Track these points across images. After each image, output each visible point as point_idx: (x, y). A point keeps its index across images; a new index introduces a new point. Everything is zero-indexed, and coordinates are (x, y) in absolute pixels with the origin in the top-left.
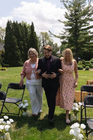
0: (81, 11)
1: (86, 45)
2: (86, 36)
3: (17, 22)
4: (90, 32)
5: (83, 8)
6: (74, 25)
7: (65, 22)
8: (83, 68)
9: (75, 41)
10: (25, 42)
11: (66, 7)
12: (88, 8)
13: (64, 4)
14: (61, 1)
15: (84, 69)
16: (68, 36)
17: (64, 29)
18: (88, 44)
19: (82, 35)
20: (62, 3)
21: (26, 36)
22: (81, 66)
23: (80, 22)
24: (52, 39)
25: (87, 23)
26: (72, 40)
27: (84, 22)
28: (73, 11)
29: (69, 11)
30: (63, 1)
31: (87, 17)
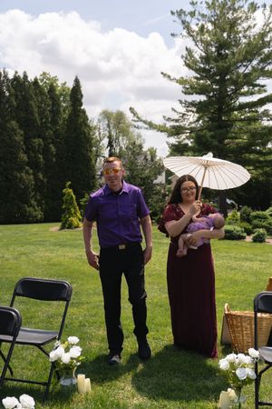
0: (237, 44)
1: (252, 156)
2: (253, 126)
3: (25, 77)
4: (266, 113)
5: (245, 37)
6: (214, 90)
7: (186, 81)
8: (245, 234)
9: (216, 143)
10: (49, 144)
11: (189, 33)
12: (263, 35)
13: (183, 22)
14: (172, 13)
15: (249, 239)
16: (193, 125)
17: (181, 102)
18: (259, 153)
19: (238, 124)
20: (175, 17)
21: (54, 122)
22: (236, 228)
23: (235, 83)
24: (139, 136)
25: (259, 85)
26: (207, 140)
27: (249, 80)
28: (212, 45)
29: (199, 44)
30: (181, 13)
31: (258, 64)
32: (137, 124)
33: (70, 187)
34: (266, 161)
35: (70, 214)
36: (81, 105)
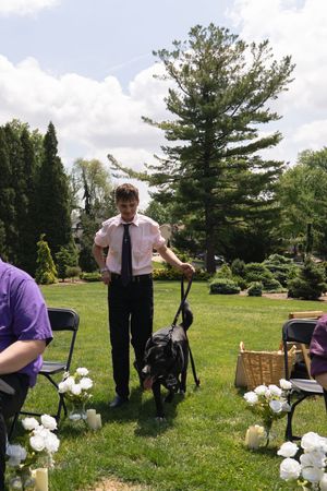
0: (225, 85)
1: (242, 207)
2: (243, 174)
4: (257, 161)
5: (232, 77)
6: (200, 135)
7: (169, 125)
8: (239, 288)
9: (202, 192)
10: (21, 194)
11: (172, 74)
12: (252, 76)
13: (166, 63)
14: (154, 53)
15: (244, 293)
16: (177, 173)
17: (164, 149)
18: (250, 203)
19: (226, 172)
20: (157, 58)
22: (231, 282)
23: (223, 127)
25: (249, 130)
26: (193, 189)
27: (239, 124)
28: (197, 87)
29: (183, 85)
30: (163, 53)
31: (248, 107)
32: (115, 172)
33: (45, 239)
34: (257, 212)
35: (46, 269)
36: (56, 152)
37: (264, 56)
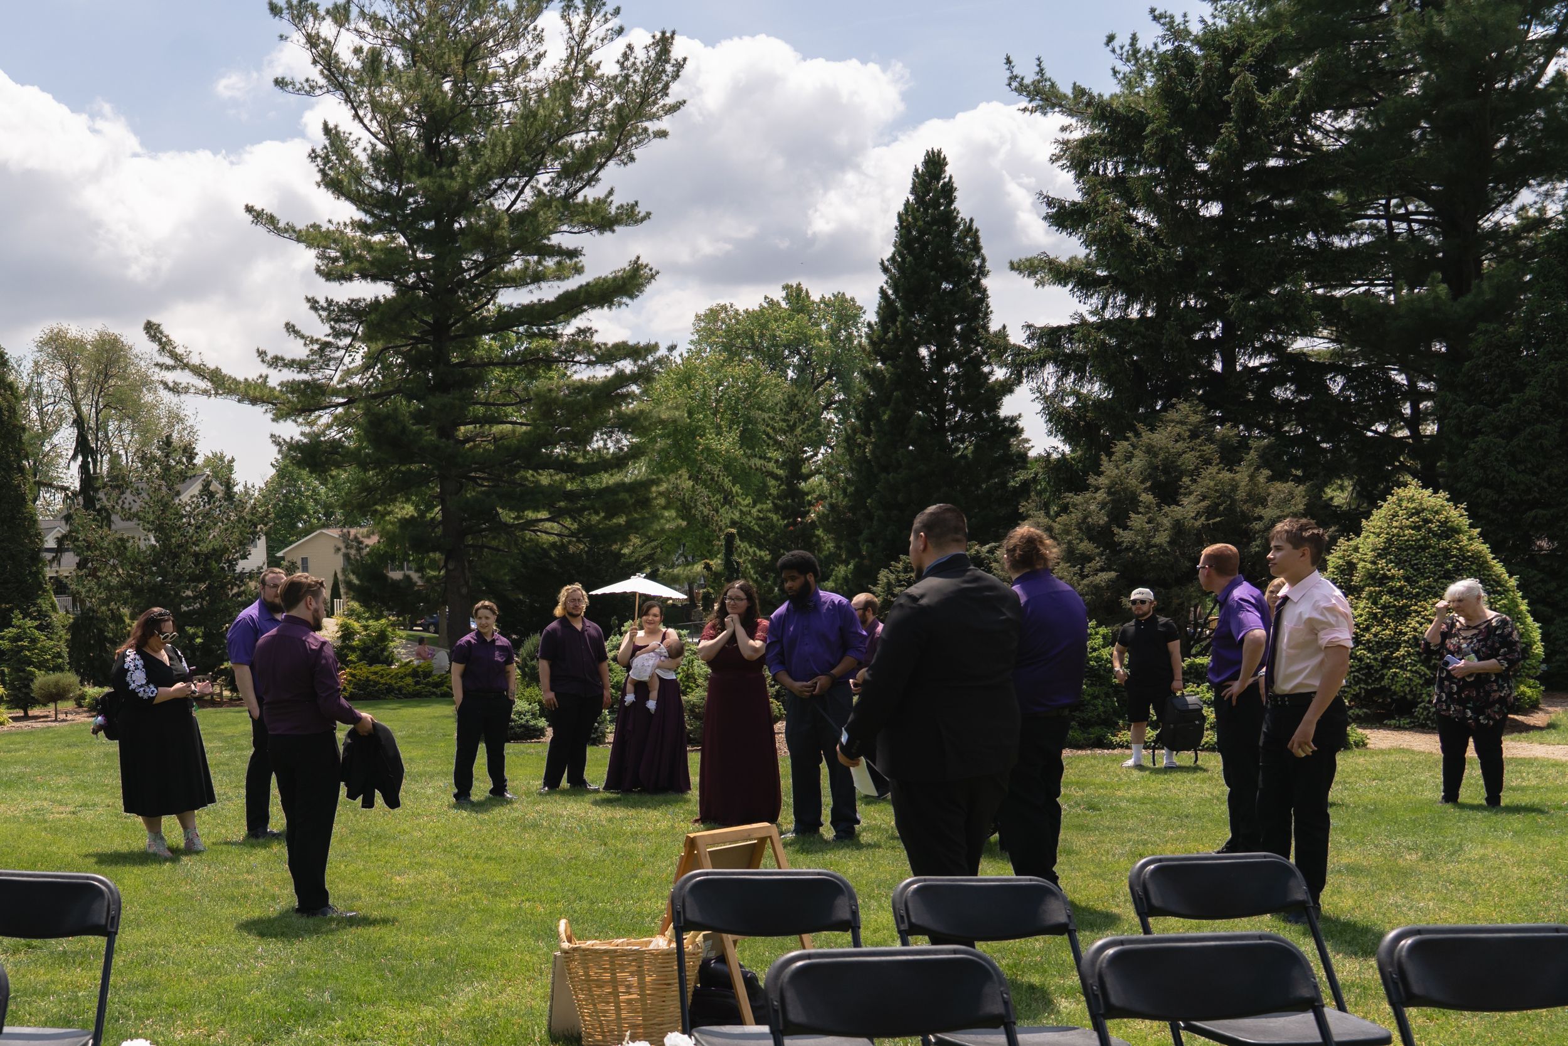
0: (488, 117)
1: (545, 479)
2: (546, 382)
4: (582, 344)
5: (510, 94)
6: (419, 265)
7: (328, 235)
9: (430, 436)
11: (331, 78)
12: (566, 88)
13: (312, 41)
16: (356, 380)
17: (314, 305)
18: (565, 466)
19: (495, 377)
20: (285, 25)
23: (485, 241)
24: (176, 418)
25: (558, 251)
26: (404, 430)
27: (526, 233)
28: (406, 119)
29: (366, 113)
30: (301, 9)
31: (555, 183)
32: (170, 377)
34: (587, 493)
37: (597, 29)
